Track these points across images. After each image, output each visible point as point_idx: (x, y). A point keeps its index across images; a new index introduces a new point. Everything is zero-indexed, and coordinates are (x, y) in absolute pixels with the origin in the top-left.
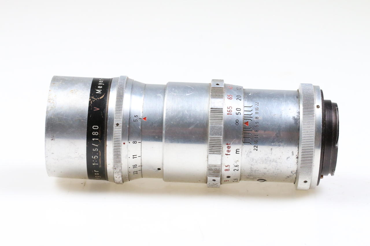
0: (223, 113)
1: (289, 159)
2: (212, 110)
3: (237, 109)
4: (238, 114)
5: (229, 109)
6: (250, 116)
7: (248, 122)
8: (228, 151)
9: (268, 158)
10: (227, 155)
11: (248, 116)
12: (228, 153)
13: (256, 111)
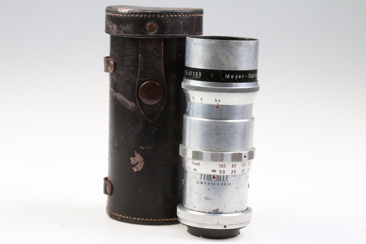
0: (220, 161)
1: (191, 204)
2: (222, 154)
3: (224, 171)
4: (220, 172)
5: (223, 165)
6: (220, 179)
7: (215, 178)
8: (195, 164)
9: (192, 190)
10: (193, 163)
11: (220, 178)
12: (194, 163)
13: (223, 184)
